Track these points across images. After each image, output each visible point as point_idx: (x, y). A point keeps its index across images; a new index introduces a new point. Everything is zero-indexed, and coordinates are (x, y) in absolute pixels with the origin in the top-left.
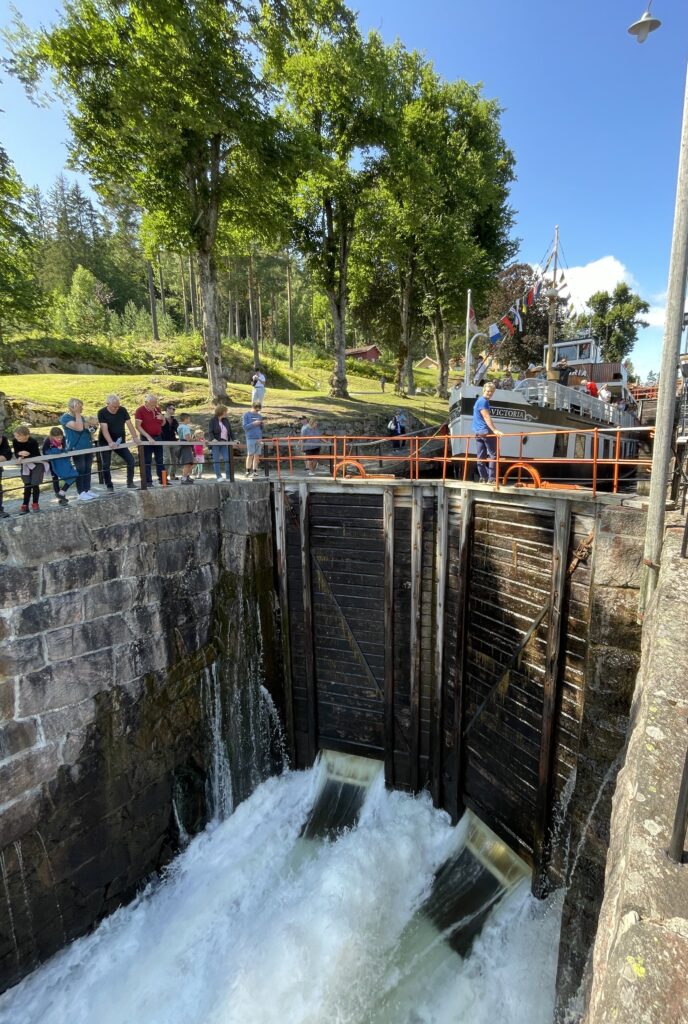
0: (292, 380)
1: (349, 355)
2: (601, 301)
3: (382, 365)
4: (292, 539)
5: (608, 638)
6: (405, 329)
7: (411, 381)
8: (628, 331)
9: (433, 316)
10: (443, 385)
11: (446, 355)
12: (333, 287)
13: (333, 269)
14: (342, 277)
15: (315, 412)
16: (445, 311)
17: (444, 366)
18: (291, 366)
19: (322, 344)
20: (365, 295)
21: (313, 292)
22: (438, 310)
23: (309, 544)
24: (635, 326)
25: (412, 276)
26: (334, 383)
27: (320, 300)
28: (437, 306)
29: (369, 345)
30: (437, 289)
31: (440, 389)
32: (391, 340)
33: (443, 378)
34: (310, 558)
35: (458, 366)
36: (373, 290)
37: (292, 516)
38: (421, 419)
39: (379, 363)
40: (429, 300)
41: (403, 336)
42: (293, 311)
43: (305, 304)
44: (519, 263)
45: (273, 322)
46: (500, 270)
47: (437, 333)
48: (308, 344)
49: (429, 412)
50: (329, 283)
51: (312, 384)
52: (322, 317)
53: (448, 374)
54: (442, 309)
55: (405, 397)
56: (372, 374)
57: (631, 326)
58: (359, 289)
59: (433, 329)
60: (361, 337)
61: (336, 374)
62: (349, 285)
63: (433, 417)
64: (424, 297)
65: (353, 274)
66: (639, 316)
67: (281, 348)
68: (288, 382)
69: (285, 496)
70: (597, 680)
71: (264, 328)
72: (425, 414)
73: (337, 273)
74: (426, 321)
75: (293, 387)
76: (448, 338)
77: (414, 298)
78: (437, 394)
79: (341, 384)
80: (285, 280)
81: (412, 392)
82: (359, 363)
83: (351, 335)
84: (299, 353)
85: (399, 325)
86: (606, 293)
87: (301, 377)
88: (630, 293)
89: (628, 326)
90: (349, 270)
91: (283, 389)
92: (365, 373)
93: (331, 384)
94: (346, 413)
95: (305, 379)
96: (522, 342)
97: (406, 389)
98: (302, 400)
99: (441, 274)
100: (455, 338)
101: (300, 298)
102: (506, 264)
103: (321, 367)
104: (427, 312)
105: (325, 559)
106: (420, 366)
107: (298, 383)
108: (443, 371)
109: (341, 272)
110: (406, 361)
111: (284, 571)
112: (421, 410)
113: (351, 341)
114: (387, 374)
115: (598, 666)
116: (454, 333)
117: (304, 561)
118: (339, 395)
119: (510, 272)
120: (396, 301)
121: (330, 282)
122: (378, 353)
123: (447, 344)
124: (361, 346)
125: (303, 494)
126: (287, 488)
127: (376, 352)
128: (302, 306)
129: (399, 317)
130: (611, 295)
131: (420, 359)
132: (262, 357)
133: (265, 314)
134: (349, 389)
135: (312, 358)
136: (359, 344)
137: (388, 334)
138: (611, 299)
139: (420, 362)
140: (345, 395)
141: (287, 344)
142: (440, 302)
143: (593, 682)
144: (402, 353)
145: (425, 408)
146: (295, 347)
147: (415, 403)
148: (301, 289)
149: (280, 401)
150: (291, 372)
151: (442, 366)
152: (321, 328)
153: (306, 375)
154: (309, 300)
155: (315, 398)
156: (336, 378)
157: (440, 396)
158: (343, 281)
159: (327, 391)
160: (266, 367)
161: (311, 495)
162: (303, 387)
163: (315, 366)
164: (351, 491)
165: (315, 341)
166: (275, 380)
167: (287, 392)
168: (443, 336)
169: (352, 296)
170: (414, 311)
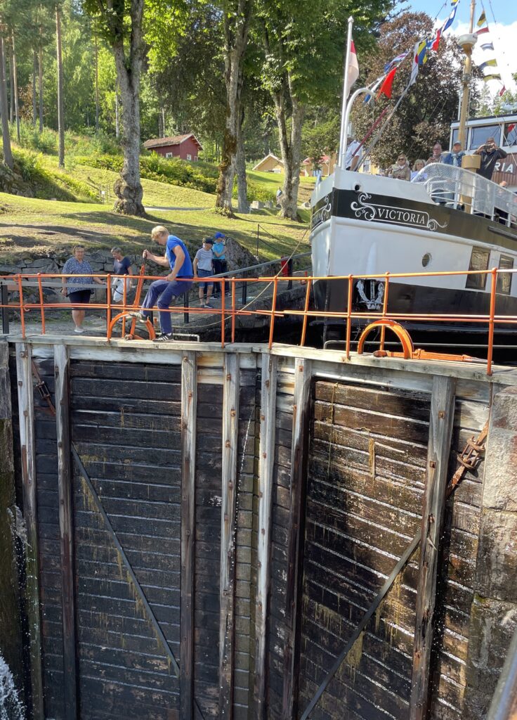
0: (62, 186)
1: (151, 149)
3: (200, 165)
4: (42, 429)
5: (502, 589)
6: (232, 109)
7: (243, 190)
9: (277, 91)
10: (290, 198)
11: (295, 152)
12: (121, 39)
13: (121, 13)
14: (134, 25)
15: (88, 236)
16: (296, 83)
17: (293, 169)
18: (62, 163)
19: (111, 130)
20: (174, 54)
21: (97, 48)
22: (284, 82)
23: (70, 438)
25: (244, 29)
26: (122, 191)
27: (106, 63)
28: (284, 76)
29: (182, 133)
30: (284, 47)
31: (285, 204)
32: (215, 126)
33: (291, 187)
34: (70, 458)
35: (317, 168)
36: (186, 47)
37: (43, 393)
38: (252, 250)
39: (198, 163)
40: (271, 65)
41: (230, 121)
42: (65, 78)
43: (84, 67)
44: (412, 11)
45: (36, 94)
46: (383, 20)
47: (282, 117)
48: (89, 129)
49: (266, 239)
50: (115, 34)
51: (93, 193)
52: (111, 88)
53: (298, 181)
54: (291, 79)
55: (231, 216)
56: (186, 179)
58: (165, 46)
59: (277, 110)
60: (172, 121)
61: (125, 177)
62: (147, 37)
63: (270, 247)
64: (263, 59)
65: (153, 21)
67: (48, 135)
68: (55, 188)
69: (34, 365)
70: (485, 653)
71: (21, 103)
72: (258, 243)
73: (127, 19)
74: (268, 100)
75: (64, 196)
76: (299, 125)
77: (247, 62)
78: (282, 213)
79: (134, 192)
80: (52, 28)
81: (245, 208)
82: (165, 161)
83: (157, 118)
84: (75, 143)
85: (225, 103)
87: (75, 181)
90: (147, 15)
91: (49, 198)
92: (176, 177)
93: (118, 192)
94: (137, 239)
95: (83, 184)
96: (414, 133)
97: (235, 203)
98: (72, 216)
99: (290, 25)
100: (312, 127)
101: (78, 58)
102: (392, 12)
103: (109, 167)
104: (269, 85)
105: (94, 460)
106: (260, 168)
107: (71, 191)
108: (290, 177)
109: (133, 17)
110: (234, 159)
111: (31, 478)
112: (254, 236)
113: (154, 127)
114: (210, 180)
115: (486, 631)
116: (312, 117)
117: (61, 464)
118: (129, 211)
119: (399, 24)
120: (220, 64)
121: (117, 32)
122: (198, 147)
123: (297, 135)
124: (171, 136)
125: (61, 363)
126: (36, 352)
127: (194, 145)
128: (79, 69)
129: (225, 90)
131: (261, 157)
132: (15, 148)
133: (23, 80)
134: (146, 200)
135: (95, 153)
136: (168, 132)
137: (210, 117)
139: (261, 162)
140: (140, 210)
141: (55, 128)
142: (289, 69)
143: (479, 656)
144: (229, 146)
145: (258, 233)
146: (68, 134)
147: (245, 225)
148: (79, 42)
149: (38, 217)
150: (60, 173)
151: (290, 169)
152: (110, 106)
153: (85, 177)
154: (93, 62)
155: (92, 214)
156: (124, 184)
157: (286, 216)
158: (137, 31)
159: (110, 205)
160: (21, 163)
161: (73, 362)
162: (79, 197)
163: (98, 165)
164: (133, 358)
165: (101, 126)
166: (36, 184)
167: (54, 205)
168: (291, 122)
169: (152, 55)
170: (248, 84)
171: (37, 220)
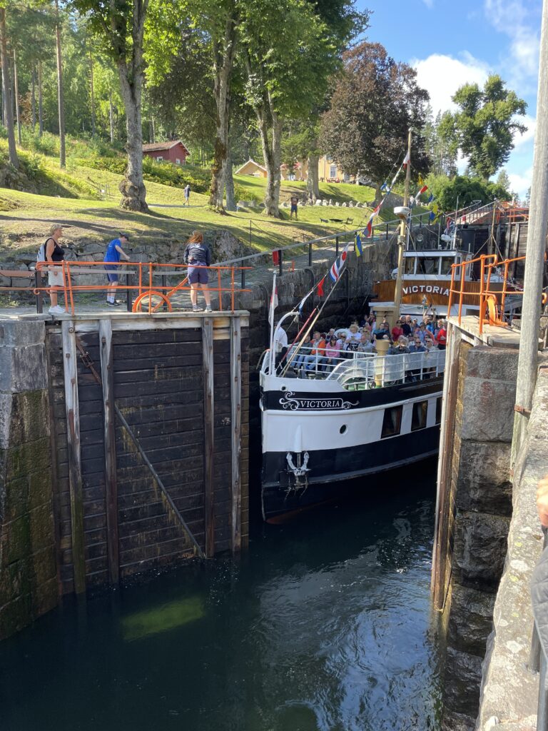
0: (65, 185)
1: (145, 153)
2: (470, 96)
3: (190, 168)
5: (478, 503)
6: (222, 121)
7: (231, 191)
8: (503, 135)
9: (259, 106)
10: (273, 198)
11: (276, 159)
12: (124, 58)
13: (124, 34)
14: (136, 45)
15: (100, 229)
16: (275, 100)
17: (274, 173)
18: (63, 163)
19: (106, 136)
20: (168, 71)
21: (91, 62)
22: (265, 97)
23: (114, 396)
24: (511, 130)
25: (230, 52)
26: (127, 190)
27: (102, 75)
28: (264, 94)
29: (171, 139)
30: (264, 69)
31: (268, 204)
32: (204, 134)
33: (273, 189)
35: (292, 173)
36: (178, 65)
37: (88, 363)
38: (247, 243)
39: (187, 166)
40: (254, 84)
41: (220, 131)
42: (64, 87)
43: (80, 79)
44: (369, 41)
45: (34, 101)
46: (344, 49)
47: (264, 128)
48: (86, 134)
49: (256, 234)
50: (119, 52)
51: (94, 191)
52: (105, 97)
53: (279, 183)
54: (271, 96)
55: (223, 213)
56: (177, 181)
57: (506, 129)
58: (159, 64)
59: (259, 124)
60: (161, 129)
61: (130, 178)
62: (146, 56)
63: (261, 241)
64: (246, 80)
65: (150, 42)
66: (516, 118)
67: (47, 139)
68: (59, 186)
71: (21, 109)
72: (251, 238)
73: (130, 40)
74: (249, 112)
75: (66, 194)
76: (278, 136)
77: (234, 80)
78: (266, 211)
79: (139, 190)
80: (53, 43)
81: (232, 207)
82: (157, 164)
83: (147, 126)
84: (73, 146)
85: (214, 115)
86: (476, 86)
87: (77, 180)
88: (504, 88)
89: (502, 130)
90: (146, 37)
91: (53, 195)
92: (168, 178)
93: (124, 191)
94: (146, 233)
95: (85, 184)
96: (373, 145)
97: (225, 203)
98: (84, 212)
99: (271, 51)
100: (287, 137)
101: (73, 70)
102: (352, 42)
103: (106, 167)
104: (252, 101)
106: (241, 172)
107: (72, 190)
108: (272, 180)
109: (135, 38)
110: (224, 164)
111: (78, 437)
112: (249, 232)
113: (148, 136)
114: (199, 182)
116: (286, 129)
117: (107, 418)
118: (133, 208)
119: (358, 52)
120: (210, 82)
121: (121, 51)
122: (185, 152)
123: (278, 144)
124: (161, 142)
125: (107, 333)
127: (181, 150)
128: (75, 80)
129: (214, 104)
130: (482, 89)
131: (242, 163)
132: (20, 150)
133: (23, 89)
134: (148, 199)
135: (92, 155)
136: (158, 138)
137: (199, 126)
138: (482, 94)
139: (242, 167)
140: (143, 207)
141: (55, 132)
142: (269, 88)
144: (220, 152)
145: (251, 229)
146: (67, 138)
147: (237, 221)
148: (74, 56)
149: (51, 212)
150: (63, 173)
151: (272, 174)
152: (105, 114)
153: (85, 177)
154: (87, 73)
155: (103, 210)
156: (130, 183)
157: (270, 214)
158: (138, 51)
159: (116, 200)
160: (26, 164)
162: (81, 195)
163: (97, 166)
165: (97, 132)
166: (39, 182)
167: (58, 200)
168: (272, 131)
169: (149, 71)
170: (235, 99)
171: (50, 214)
